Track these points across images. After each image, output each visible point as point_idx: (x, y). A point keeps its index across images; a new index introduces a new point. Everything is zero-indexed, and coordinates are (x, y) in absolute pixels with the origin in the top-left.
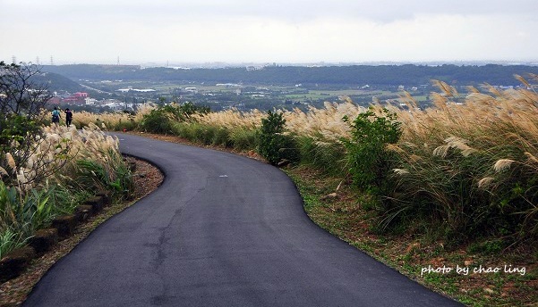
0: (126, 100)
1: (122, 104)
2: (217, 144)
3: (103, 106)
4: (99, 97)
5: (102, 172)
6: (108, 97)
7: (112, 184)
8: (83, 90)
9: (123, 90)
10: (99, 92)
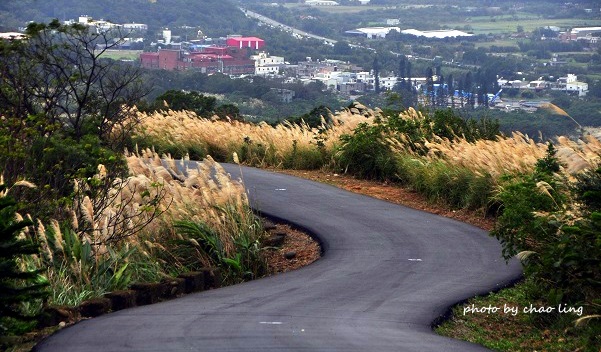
0: (378, 66)
1: (364, 77)
2: (471, 209)
3: (306, 80)
4: (294, 52)
5: (213, 240)
6: (320, 54)
7: (227, 260)
8: (250, 28)
9: (369, 32)
10: (297, 34)
